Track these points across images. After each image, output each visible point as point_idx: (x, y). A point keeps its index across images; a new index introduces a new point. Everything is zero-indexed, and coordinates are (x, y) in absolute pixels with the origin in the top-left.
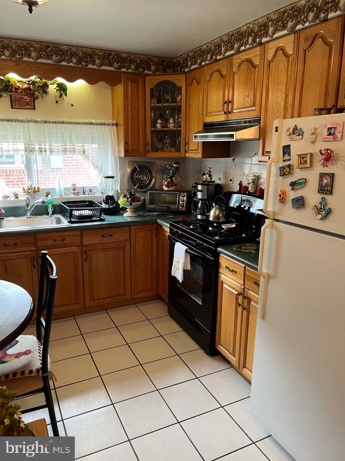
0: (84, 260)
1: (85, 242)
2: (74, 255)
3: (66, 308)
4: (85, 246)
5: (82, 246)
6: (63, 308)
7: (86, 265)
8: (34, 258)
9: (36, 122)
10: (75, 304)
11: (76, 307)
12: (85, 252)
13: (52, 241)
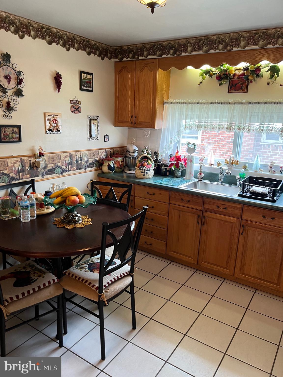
0: (240, 234)
1: (244, 217)
2: (232, 226)
3: (217, 268)
4: (244, 220)
5: (241, 219)
6: (216, 267)
7: (242, 237)
8: (199, 216)
9: (241, 103)
10: (226, 268)
11: (225, 272)
12: (243, 226)
13: (216, 207)
